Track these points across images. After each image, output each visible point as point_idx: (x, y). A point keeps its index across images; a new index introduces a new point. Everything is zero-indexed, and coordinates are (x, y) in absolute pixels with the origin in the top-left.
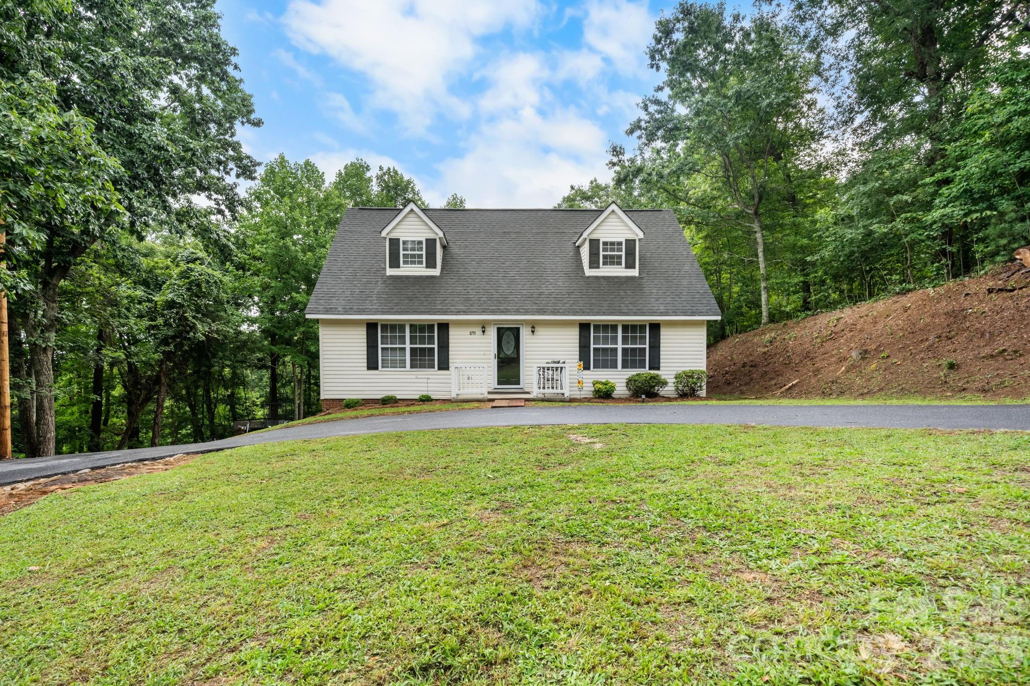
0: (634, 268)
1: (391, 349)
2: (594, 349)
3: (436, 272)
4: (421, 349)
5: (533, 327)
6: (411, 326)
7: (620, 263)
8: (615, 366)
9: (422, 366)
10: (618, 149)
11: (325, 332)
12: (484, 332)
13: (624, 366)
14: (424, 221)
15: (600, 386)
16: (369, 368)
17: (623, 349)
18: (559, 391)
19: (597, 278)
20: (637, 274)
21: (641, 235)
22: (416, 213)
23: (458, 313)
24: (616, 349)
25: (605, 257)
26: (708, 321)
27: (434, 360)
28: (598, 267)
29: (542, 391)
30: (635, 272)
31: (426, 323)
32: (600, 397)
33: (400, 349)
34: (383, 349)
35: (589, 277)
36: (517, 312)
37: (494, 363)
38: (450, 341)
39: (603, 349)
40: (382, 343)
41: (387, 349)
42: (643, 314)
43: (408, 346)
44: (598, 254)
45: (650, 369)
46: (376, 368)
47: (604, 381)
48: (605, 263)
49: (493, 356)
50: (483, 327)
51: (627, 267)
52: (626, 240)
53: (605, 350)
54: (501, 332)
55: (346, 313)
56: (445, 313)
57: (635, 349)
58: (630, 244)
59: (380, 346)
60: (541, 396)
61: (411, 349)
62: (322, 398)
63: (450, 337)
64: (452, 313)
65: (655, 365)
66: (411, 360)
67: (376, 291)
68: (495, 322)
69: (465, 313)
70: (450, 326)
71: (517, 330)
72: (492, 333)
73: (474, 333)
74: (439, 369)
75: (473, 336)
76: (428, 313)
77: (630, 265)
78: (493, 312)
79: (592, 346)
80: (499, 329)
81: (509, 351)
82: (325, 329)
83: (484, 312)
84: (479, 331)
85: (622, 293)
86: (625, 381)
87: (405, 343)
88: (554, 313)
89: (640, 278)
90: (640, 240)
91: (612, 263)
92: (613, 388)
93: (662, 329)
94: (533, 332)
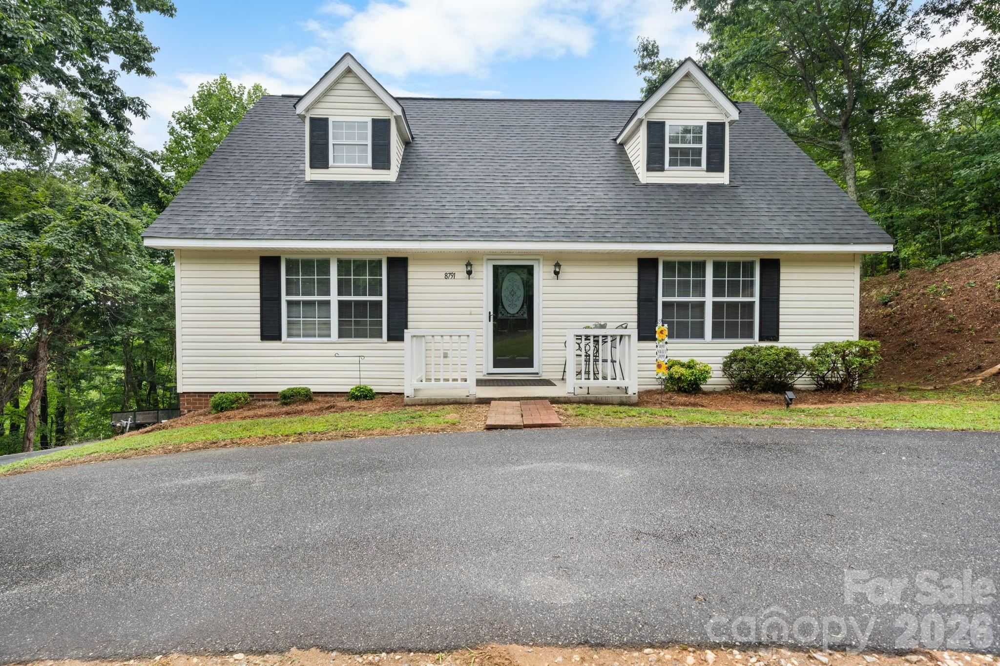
0: (722, 170)
1: (306, 303)
2: (665, 304)
3: (391, 175)
4: (357, 303)
5: (558, 265)
6: (340, 262)
7: (698, 163)
8: (699, 333)
9: (360, 334)
10: (650, 47)
11: (185, 274)
12: (469, 273)
13: (717, 333)
14: (369, 90)
15: (683, 370)
16: (264, 337)
17: (715, 304)
18: (619, 382)
19: (660, 186)
20: (726, 182)
21: (734, 114)
22: (357, 77)
23: (424, 237)
24: (702, 304)
25: (673, 151)
26: (864, 255)
27: (380, 323)
28: (662, 169)
29: (583, 382)
30: (723, 178)
31: (367, 258)
32: (681, 391)
33: (321, 303)
34: (290, 303)
35: (647, 185)
36: (530, 237)
37: (488, 328)
38: (410, 289)
39: (679, 304)
40: (288, 294)
41: (297, 303)
42: (754, 241)
43: (334, 298)
44: (662, 148)
45: (761, 339)
46: (278, 338)
47: (685, 360)
48: (673, 163)
49: (485, 317)
50: (469, 264)
51: (710, 169)
52: (709, 124)
53: (683, 306)
54: (499, 273)
55: (218, 237)
56: (400, 238)
57: (736, 304)
58: (716, 130)
59: (284, 298)
60: (581, 393)
61: (340, 303)
62: (179, 390)
63: (410, 282)
64: (412, 238)
65: (770, 331)
66: (340, 323)
67: (281, 205)
68: (490, 255)
69: (436, 238)
70: (410, 262)
71: (530, 270)
72: (485, 276)
73: (453, 275)
74: (390, 338)
75: (450, 281)
76: (370, 237)
77: (715, 165)
78: (487, 237)
79: (661, 299)
80: (496, 268)
81: (513, 308)
82: (184, 267)
83: (470, 236)
84: (460, 270)
85: (708, 208)
86: (721, 360)
87: (328, 294)
88: (596, 238)
89: (732, 186)
90: (732, 123)
91: (685, 163)
92: (704, 375)
93: (783, 270)
94: (557, 273)
